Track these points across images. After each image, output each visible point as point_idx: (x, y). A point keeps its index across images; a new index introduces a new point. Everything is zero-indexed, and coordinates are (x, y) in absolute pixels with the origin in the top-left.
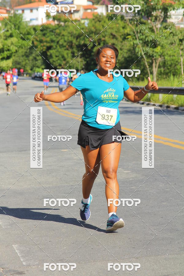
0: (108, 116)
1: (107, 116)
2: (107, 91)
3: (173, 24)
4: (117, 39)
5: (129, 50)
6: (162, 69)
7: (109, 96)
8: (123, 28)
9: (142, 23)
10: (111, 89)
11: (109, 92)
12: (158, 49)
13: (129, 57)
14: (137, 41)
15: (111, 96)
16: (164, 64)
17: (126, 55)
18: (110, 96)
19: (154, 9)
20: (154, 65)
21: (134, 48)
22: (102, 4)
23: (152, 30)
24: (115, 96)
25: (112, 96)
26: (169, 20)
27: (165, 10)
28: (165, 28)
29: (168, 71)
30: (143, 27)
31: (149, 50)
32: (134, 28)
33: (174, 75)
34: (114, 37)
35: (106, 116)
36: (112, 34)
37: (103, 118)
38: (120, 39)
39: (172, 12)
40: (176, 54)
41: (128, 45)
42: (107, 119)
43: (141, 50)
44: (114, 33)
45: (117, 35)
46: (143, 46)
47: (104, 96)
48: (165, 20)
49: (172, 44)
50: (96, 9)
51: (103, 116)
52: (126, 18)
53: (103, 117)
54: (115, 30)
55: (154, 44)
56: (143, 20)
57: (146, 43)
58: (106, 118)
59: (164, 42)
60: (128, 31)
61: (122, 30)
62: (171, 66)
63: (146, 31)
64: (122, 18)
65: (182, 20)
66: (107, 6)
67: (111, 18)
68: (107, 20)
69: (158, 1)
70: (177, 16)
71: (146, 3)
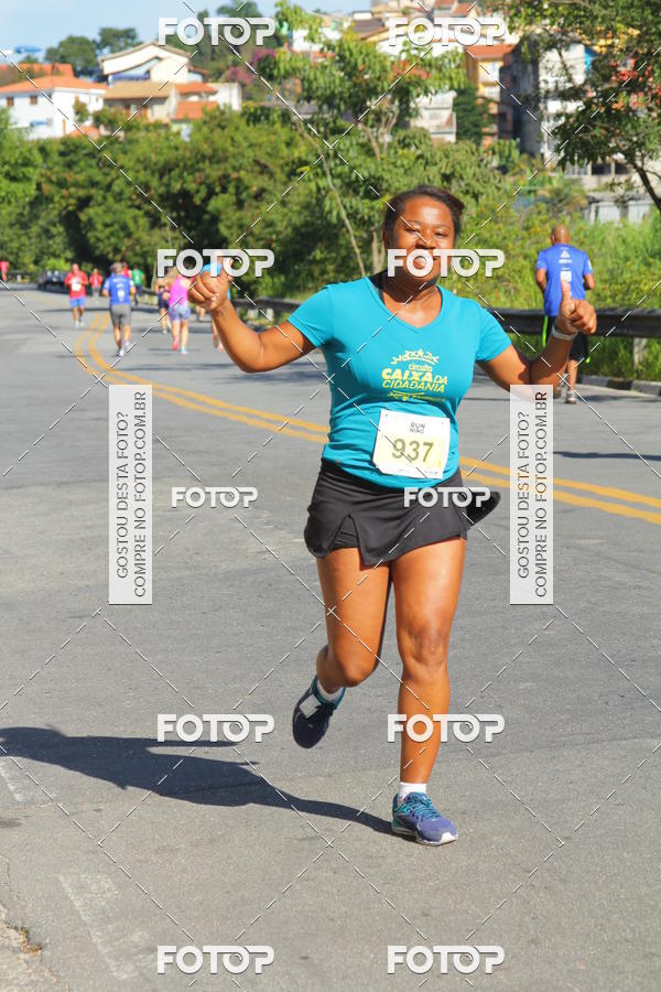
0: (414, 446)
1: (411, 444)
2: (406, 357)
3: (424, 133)
4: (272, 175)
5: (307, 206)
7: (411, 375)
8: (288, 144)
9: (337, 131)
10: (420, 353)
11: (411, 362)
13: (306, 224)
14: (327, 182)
15: (421, 377)
17: (297, 220)
18: (416, 376)
19: (372, 92)
20: (375, 245)
21: (320, 202)
22: (231, 80)
23: (368, 150)
24: (433, 377)
25: (424, 379)
26: (416, 123)
27: (403, 93)
28: (404, 144)
30: (342, 143)
31: (361, 205)
32: (315, 144)
34: (263, 169)
35: (407, 444)
36: (257, 162)
37: (398, 454)
38: (280, 176)
39: (422, 101)
41: (301, 190)
42: (413, 455)
43: (338, 206)
44: (264, 160)
45: (273, 165)
46: (344, 195)
47: (390, 377)
48: (402, 121)
50: (213, 93)
51: (399, 445)
52: (295, 118)
53: (399, 448)
54: (266, 149)
55: (374, 189)
56: (340, 122)
57: (351, 186)
58: (409, 450)
59: (400, 181)
60: (300, 152)
61: (285, 151)
63: (352, 154)
64: (286, 117)
65: (449, 122)
66: (243, 86)
67: (254, 117)
68: (243, 123)
69: (384, 70)
70: (434, 112)
71: (350, 75)
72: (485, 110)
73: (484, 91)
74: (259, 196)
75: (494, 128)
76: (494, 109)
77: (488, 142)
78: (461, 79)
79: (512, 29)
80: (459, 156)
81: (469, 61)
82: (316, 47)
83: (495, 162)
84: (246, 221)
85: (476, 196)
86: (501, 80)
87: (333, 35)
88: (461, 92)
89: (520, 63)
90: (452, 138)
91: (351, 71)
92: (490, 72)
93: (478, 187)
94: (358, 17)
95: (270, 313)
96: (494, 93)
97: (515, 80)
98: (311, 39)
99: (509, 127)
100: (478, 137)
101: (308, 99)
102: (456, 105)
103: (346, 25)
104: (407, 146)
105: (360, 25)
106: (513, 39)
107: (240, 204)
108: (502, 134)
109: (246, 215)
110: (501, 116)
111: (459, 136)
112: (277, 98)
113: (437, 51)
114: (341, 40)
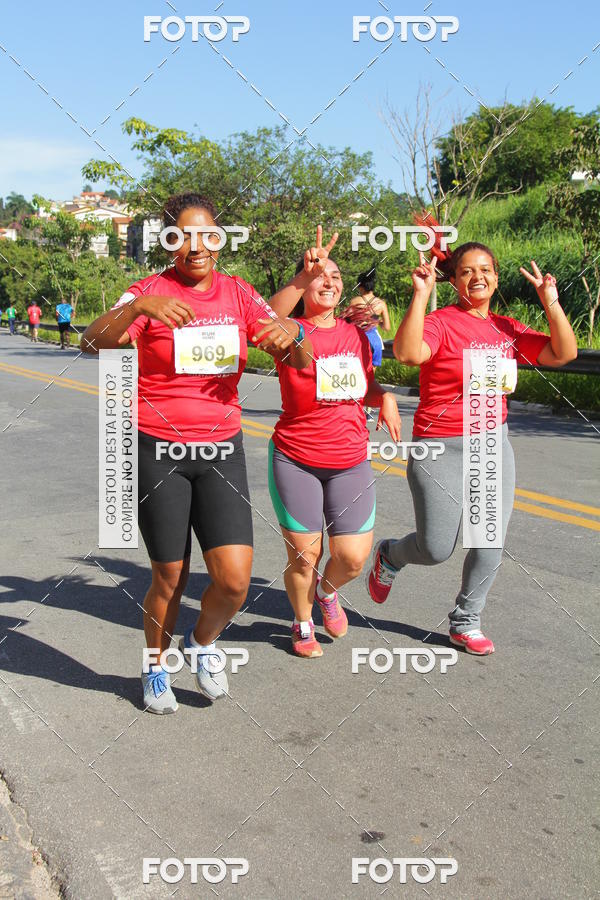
3: (93, 253)
4: (28, 268)
5: (42, 282)
6: (82, 305)
8: (36, 256)
9: (58, 251)
12: (77, 282)
13: (43, 290)
14: (52, 271)
16: (84, 299)
17: (39, 288)
19: (72, 235)
20: (72, 299)
21: (49, 281)
22: (12, 228)
23: (70, 259)
26: (91, 249)
27: (85, 235)
28: (84, 257)
29: (88, 306)
30: (59, 256)
31: (67, 283)
32: (47, 256)
33: (95, 312)
34: (25, 266)
36: (22, 262)
38: (32, 269)
39: (93, 240)
40: (96, 287)
41: (41, 276)
43: (56, 283)
44: (25, 262)
45: (29, 264)
46: (60, 278)
48: (85, 247)
49: (92, 275)
50: (5, 233)
52: (39, 245)
54: (26, 257)
55: (72, 276)
56: (60, 248)
57: (62, 275)
59: (82, 272)
60: (41, 259)
61: (34, 258)
62: (91, 301)
63: (63, 260)
64: (35, 244)
65: (106, 249)
66: (17, 230)
67: (21, 243)
68: (16, 246)
69: (77, 227)
70: (99, 245)
71: (63, 227)
72: (121, 244)
73: (121, 236)
74: (24, 277)
75: (125, 252)
76: (125, 244)
77: (122, 257)
78: (111, 230)
79: (129, 211)
80: (107, 263)
81: (115, 224)
82: (49, 215)
83: (125, 267)
84: (18, 288)
85: (115, 280)
86: (128, 233)
87: (55, 210)
88: (111, 236)
89: (136, 227)
90: (107, 256)
91: (63, 226)
92: (123, 229)
93: (115, 276)
94: (68, 203)
95: (27, 327)
96: (125, 237)
97: (133, 232)
98: (46, 211)
99: (131, 251)
100: (119, 255)
101: (45, 236)
102: (109, 242)
103: (63, 206)
104: (85, 258)
105: (67, 207)
106: (132, 215)
107: (15, 280)
108: (128, 255)
109: (18, 285)
110: (128, 247)
111: (110, 254)
112: (30, 236)
113: (101, 219)
114: (58, 214)
